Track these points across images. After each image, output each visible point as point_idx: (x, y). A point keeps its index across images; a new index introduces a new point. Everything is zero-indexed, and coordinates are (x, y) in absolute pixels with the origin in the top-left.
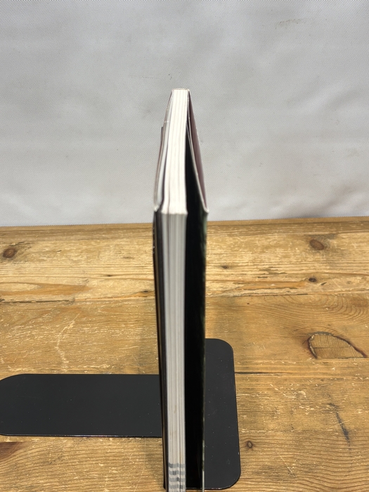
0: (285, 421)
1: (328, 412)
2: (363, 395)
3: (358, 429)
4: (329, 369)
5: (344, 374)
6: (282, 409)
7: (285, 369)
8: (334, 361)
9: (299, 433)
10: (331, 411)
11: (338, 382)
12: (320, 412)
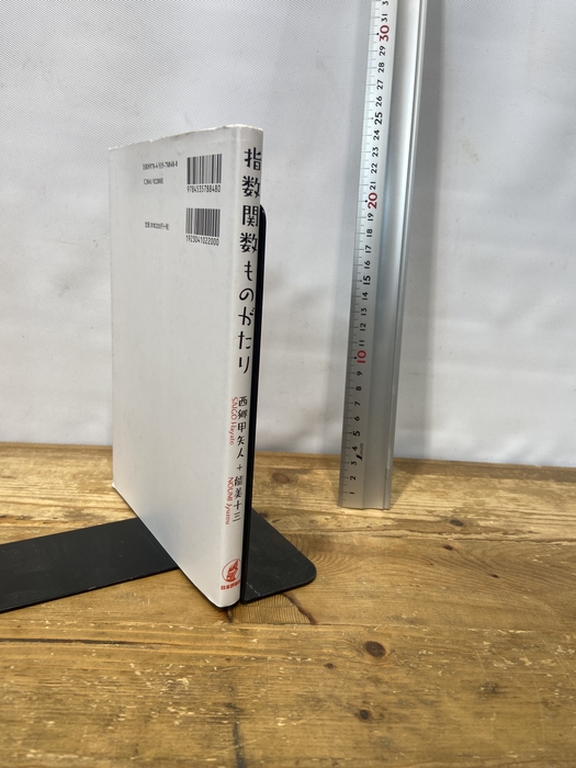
0: (125, 736)
1: (218, 721)
2: (295, 690)
3: (268, 760)
4: (246, 640)
5: (269, 652)
6: (133, 711)
7: (170, 638)
8: (258, 628)
9: (145, 764)
10: (225, 719)
11: (255, 664)
12: (204, 721)
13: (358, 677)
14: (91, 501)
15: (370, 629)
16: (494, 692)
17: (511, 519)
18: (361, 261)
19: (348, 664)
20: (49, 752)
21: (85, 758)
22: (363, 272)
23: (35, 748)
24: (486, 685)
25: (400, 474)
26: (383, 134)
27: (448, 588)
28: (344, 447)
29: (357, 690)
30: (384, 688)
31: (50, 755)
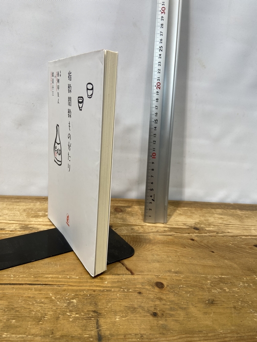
0: (48, 326)
1: (90, 318)
2: (124, 304)
3: (112, 335)
4: (102, 283)
5: (112, 287)
6: (51, 315)
7: (68, 282)
8: (108, 277)
9: (56, 339)
10: (93, 318)
11: (106, 293)
12: (83, 319)
13: (152, 298)
14: (32, 221)
15: (157, 276)
16: (212, 303)
17: (220, 227)
18: (154, 113)
19: (148, 292)
20: (13, 334)
21: (29, 336)
22: (154, 118)
23: (6, 332)
24: (209, 300)
25: (171, 207)
26: (163, 56)
27: (192, 258)
28: (146, 196)
29: (151, 304)
30: (164, 302)
31: (13, 335)
